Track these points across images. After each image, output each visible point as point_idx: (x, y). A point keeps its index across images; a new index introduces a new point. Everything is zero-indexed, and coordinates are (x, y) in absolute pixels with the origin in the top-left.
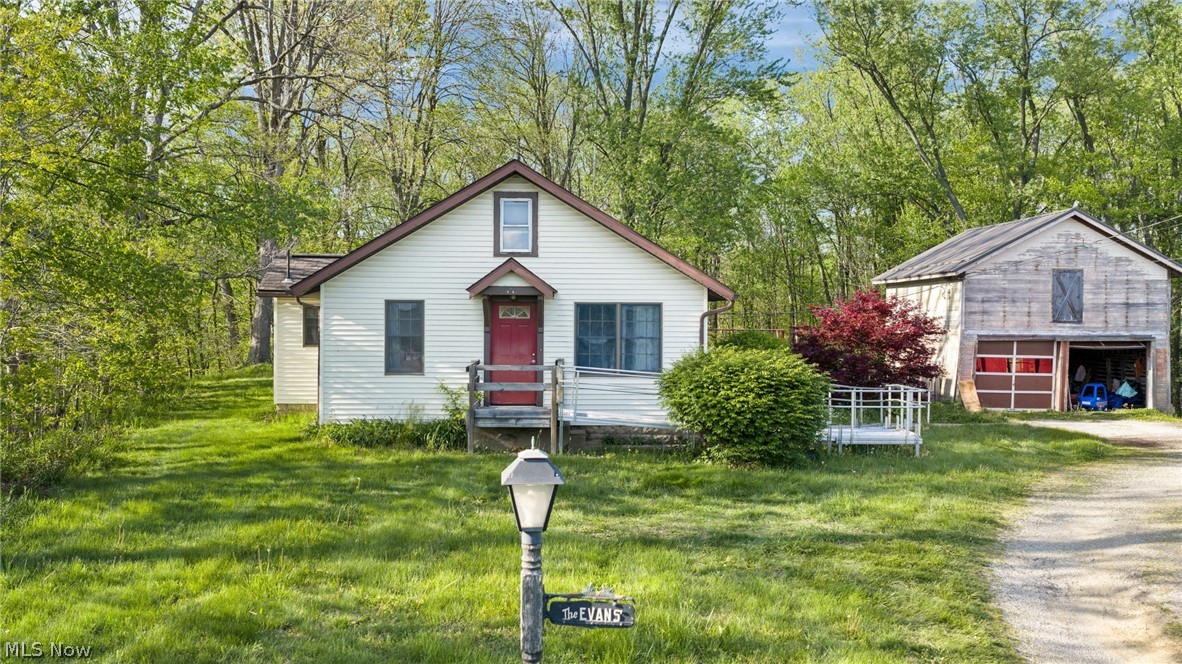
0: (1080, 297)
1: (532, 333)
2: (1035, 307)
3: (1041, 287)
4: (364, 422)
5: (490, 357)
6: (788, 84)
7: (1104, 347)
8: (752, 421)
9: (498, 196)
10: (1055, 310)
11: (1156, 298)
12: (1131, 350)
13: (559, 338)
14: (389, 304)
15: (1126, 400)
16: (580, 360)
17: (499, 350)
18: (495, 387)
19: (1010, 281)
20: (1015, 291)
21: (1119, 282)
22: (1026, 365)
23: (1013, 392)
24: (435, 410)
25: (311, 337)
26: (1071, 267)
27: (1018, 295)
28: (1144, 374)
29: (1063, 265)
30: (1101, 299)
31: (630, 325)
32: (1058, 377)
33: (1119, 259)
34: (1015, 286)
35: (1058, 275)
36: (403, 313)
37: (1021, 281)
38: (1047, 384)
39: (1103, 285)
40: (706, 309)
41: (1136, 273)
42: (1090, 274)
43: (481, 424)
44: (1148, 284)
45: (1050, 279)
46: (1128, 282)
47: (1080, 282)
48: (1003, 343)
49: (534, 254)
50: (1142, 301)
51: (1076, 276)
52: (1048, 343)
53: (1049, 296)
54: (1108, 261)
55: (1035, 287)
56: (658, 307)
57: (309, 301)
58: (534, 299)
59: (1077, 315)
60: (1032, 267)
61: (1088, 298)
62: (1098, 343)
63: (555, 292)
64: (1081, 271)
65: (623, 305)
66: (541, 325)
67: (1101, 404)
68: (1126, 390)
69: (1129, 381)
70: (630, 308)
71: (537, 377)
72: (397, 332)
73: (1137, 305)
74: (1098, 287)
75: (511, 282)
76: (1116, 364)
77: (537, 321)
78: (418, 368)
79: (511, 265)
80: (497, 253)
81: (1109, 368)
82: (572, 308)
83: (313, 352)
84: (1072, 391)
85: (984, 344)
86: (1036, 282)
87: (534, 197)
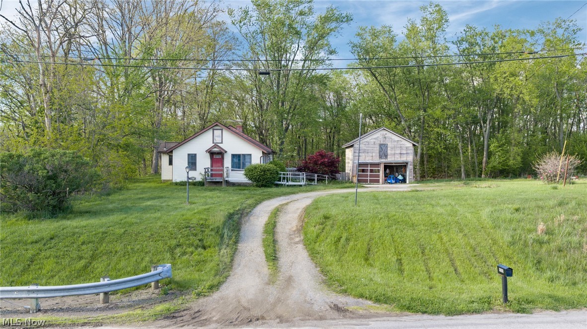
0: (387, 151)
1: (221, 161)
2: (374, 154)
3: (376, 149)
4: (183, 182)
5: (212, 166)
6: (330, 81)
7: (394, 164)
8: (259, 178)
9: (213, 130)
10: (380, 155)
11: (409, 152)
12: (401, 165)
13: (228, 162)
14: (189, 155)
15: (400, 180)
16: (232, 167)
17: (214, 165)
18: (213, 172)
19: (367, 147)
20: (368, 150)
21: (398, 147)
22: (372, 171)
23: (369, 178)
24: (199, 178)
25: (171, 163)
26: (384, 143)
27: (369, 151)
28: (406, 172)
29: (382, 142)
30: (393, 152)
31: (244, 159)
32: (381, 174)
33: (398, 141)
34: (368, 148)
35: (381, 145)
36: (192, 157)
37: (370, 147)
38: (378, 176)
39: (393, 148)
40: (261, 155)
41: (403, 144)
42: (390, 145)
43: (207, 180)
44: (407, 148)
45: (378, 147)
46: (401, 147)
47: (387, 147)
48: (366, 165)
49: (222, 143)
50: (405, 152)
51: (386, 146)
52: (378, 165)
53: (378, 151)
54: (395, 141)
55: (374, 149)
56: (250, 155)
57: (171, 154)
58: (222, 153)
59: (386, 156)
60: (373, 143)
61: (389, 152)
62: (392, 163)
63: (226, 152)
64: (387, 144)
65: (242, 155)
66: (223, 159)
67: (393, 182)
68: (400, 177)
69: (401, 174)
70: (244, 155)
71: (222, 170)
72: (190, 161)
73: (404, 154)
74: (392, 148)
75: (216, 150)
76: (397, 169)
77: (223, 158)
78: (195, 169)
79: (216, 146)
80: (213, 143)
81: (395, 170)
82: (231, 155)
83: (171, 166)
84: (385, 177)
85: (360, 165)
86: (374, 147)
87: (222, 130)
